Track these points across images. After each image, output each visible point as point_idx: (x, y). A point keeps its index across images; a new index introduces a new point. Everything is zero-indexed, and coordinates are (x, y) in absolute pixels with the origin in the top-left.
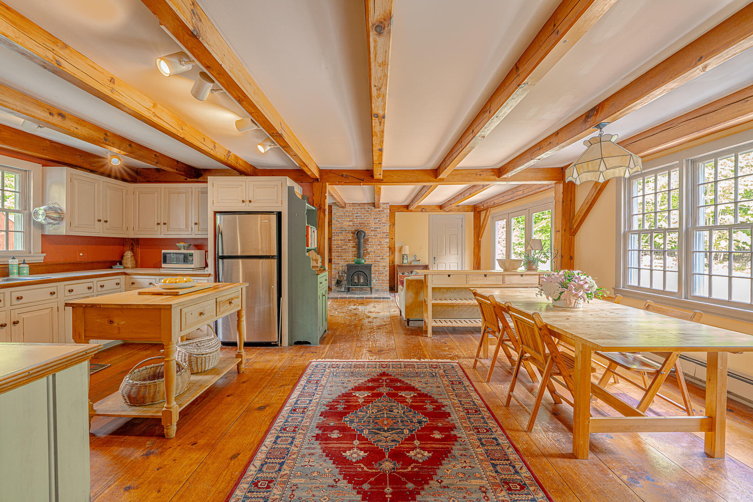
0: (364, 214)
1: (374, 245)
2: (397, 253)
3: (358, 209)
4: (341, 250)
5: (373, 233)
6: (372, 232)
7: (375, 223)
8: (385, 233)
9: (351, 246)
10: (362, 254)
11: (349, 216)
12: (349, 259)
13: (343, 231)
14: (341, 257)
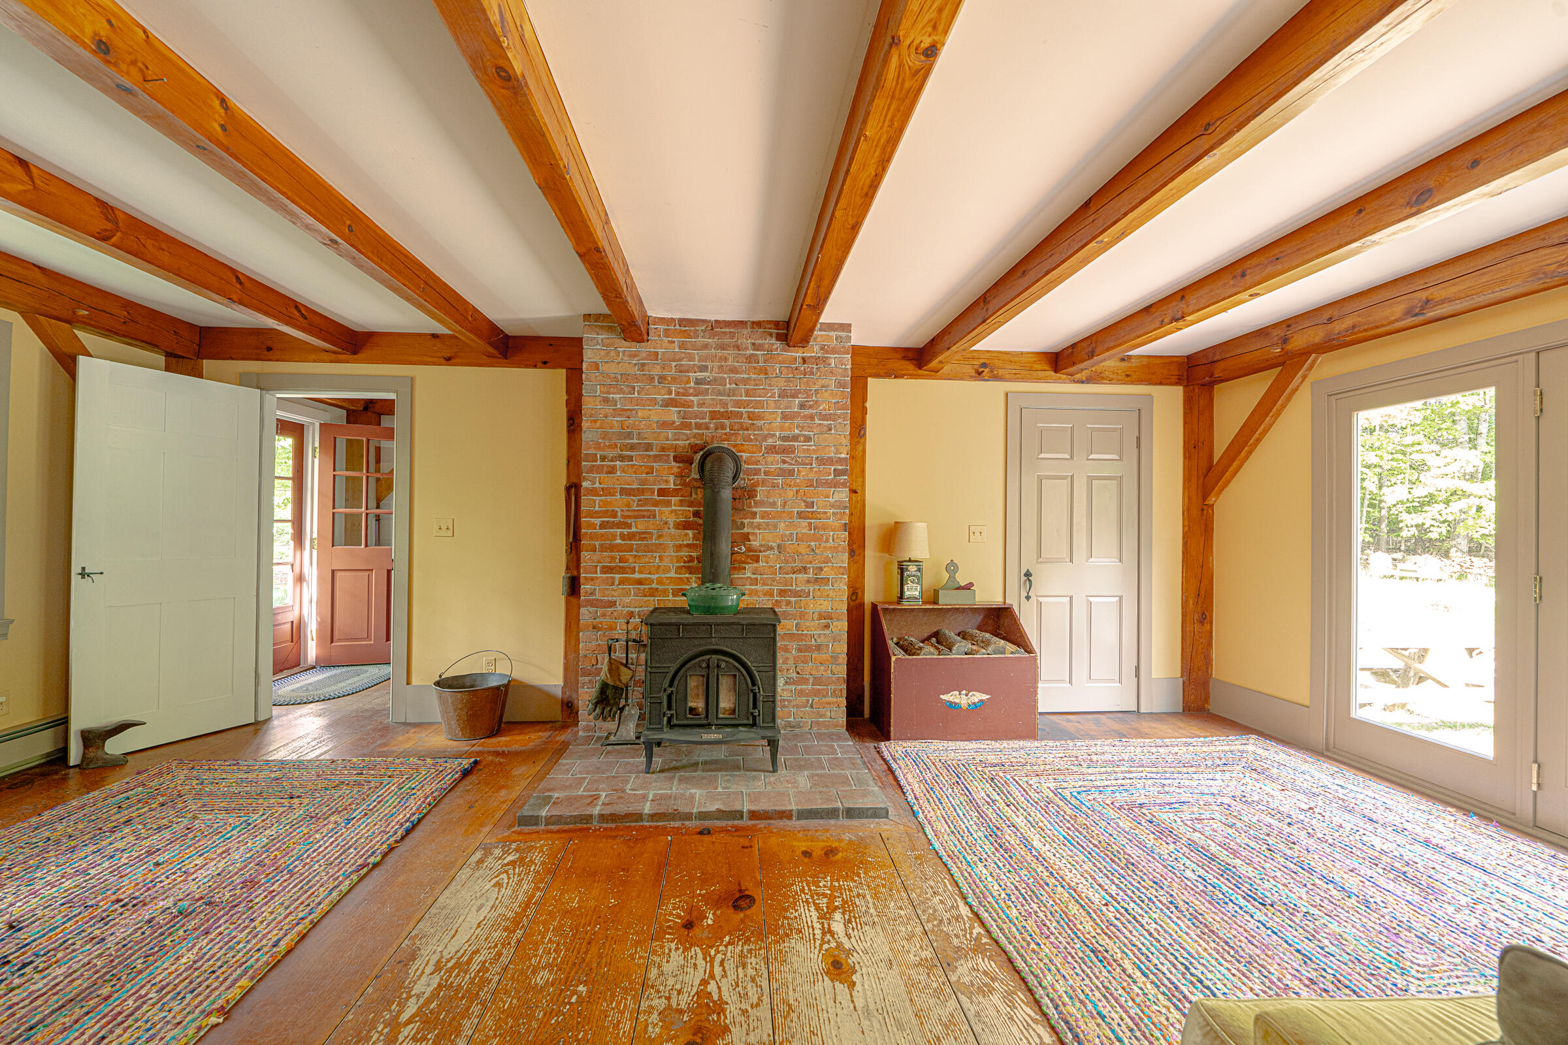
0: (733, 370)
1: (779, 516)
2: (871, 555)
3: (706, 346)
4: (623, 537)
5: (774, 462)
6: (770, 458)
7: (785, 417)
8: (830, 461)
9: (671, 520)
10: (725, 564)
11: (662, 379)
12: (660, 581)
13: (632, 447)
14: (623, 570)
